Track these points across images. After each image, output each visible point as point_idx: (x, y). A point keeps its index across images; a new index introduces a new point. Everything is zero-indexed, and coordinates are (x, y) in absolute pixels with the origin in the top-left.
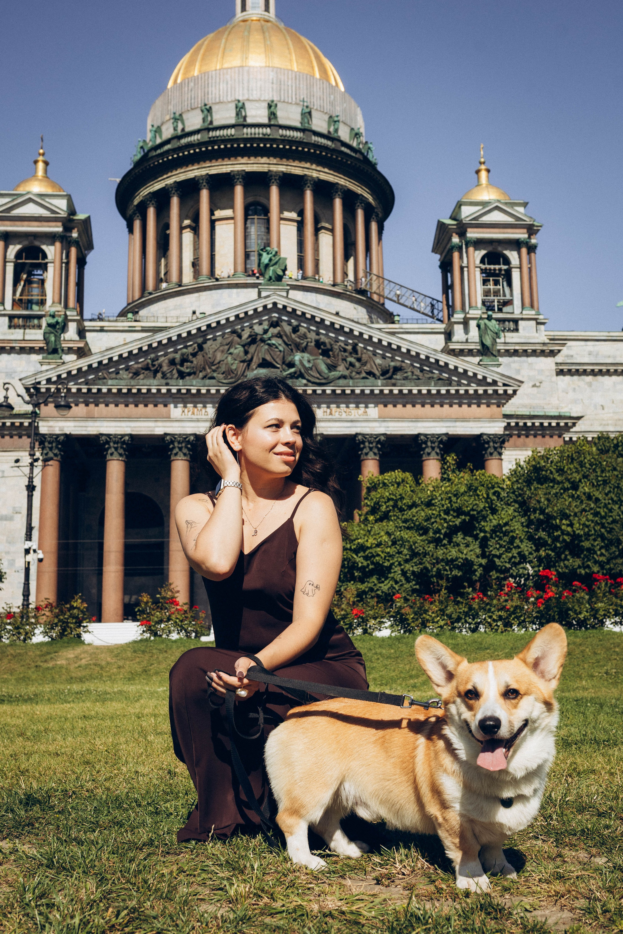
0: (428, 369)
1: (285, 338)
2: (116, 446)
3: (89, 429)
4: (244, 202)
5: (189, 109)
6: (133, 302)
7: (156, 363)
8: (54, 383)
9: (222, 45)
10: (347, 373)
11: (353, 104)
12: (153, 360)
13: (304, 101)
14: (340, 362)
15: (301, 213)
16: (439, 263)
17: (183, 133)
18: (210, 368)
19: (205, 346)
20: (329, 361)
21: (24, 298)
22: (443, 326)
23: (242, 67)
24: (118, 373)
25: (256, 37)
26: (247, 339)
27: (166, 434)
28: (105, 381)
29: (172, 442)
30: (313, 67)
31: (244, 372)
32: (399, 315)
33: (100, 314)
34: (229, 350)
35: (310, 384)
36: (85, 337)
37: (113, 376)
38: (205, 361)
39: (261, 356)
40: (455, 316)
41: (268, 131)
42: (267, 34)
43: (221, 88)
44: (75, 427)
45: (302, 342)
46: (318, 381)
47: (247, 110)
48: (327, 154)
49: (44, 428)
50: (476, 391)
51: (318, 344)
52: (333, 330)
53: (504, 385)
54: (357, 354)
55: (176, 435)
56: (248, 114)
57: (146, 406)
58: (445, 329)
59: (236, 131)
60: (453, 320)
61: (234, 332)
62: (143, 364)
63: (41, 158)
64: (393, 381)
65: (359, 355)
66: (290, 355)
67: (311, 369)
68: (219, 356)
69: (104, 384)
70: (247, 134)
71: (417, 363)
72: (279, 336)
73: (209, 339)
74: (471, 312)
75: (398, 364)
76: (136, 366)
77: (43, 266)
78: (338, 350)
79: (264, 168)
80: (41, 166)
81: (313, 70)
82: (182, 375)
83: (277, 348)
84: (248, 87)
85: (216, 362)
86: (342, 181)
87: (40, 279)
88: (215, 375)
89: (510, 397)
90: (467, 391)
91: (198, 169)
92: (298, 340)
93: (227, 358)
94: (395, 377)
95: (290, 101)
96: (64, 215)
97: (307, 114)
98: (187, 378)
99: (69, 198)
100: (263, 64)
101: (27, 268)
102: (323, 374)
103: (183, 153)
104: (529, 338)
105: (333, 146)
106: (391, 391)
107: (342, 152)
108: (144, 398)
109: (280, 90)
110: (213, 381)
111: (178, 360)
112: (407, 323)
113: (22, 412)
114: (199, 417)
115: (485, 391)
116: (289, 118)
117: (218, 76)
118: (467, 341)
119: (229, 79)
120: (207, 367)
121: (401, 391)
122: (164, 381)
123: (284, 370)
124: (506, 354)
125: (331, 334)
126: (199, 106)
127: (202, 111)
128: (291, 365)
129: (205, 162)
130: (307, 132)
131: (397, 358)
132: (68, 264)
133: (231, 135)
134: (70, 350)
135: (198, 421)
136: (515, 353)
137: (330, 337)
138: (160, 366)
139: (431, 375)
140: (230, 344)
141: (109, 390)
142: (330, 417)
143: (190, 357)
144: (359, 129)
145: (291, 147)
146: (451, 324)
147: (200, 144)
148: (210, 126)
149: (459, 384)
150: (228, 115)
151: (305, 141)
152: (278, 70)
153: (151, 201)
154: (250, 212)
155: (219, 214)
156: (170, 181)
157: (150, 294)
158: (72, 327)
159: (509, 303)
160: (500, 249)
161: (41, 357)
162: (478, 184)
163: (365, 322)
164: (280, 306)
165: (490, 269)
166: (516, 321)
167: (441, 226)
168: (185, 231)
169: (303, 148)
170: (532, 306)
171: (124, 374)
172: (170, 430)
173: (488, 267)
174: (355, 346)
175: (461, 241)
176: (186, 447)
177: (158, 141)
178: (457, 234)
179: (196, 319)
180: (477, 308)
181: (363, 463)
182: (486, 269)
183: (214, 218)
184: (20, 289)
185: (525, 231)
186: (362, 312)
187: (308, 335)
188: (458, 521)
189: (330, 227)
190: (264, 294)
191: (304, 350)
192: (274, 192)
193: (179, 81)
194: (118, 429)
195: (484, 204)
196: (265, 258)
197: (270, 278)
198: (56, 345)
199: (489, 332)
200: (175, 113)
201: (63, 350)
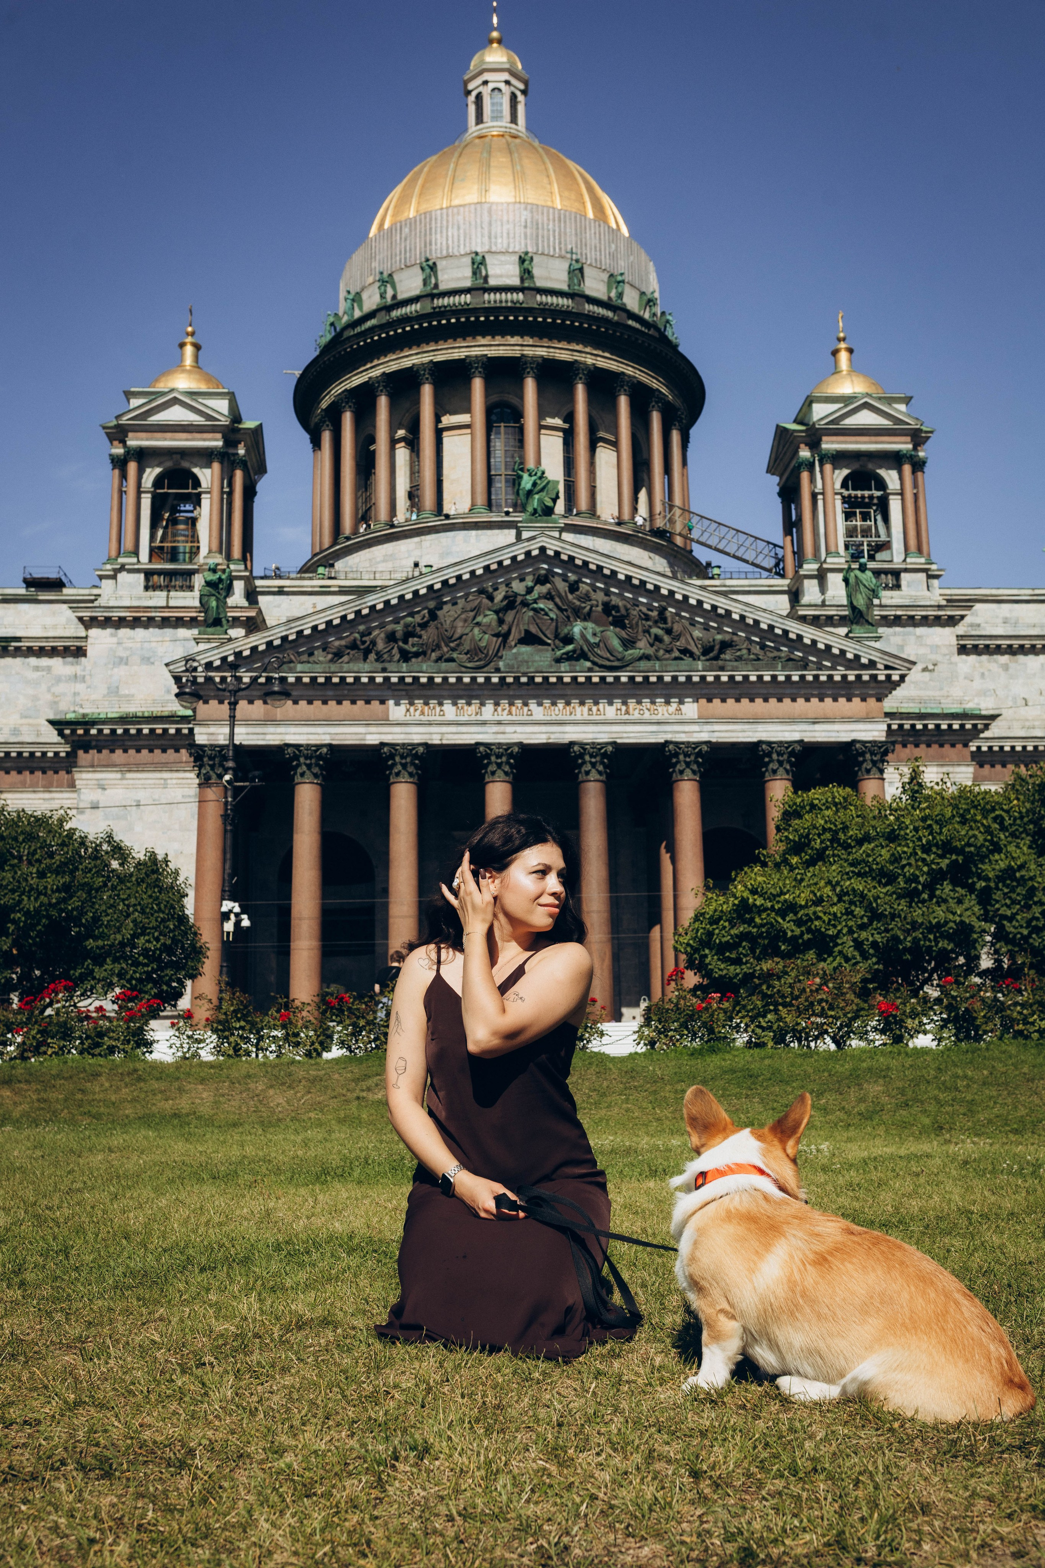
0: (772, 645)
1: (557, 600)
2: (308, 762)
3: (268, 737)
4: (486, 402)
5: (403, 266)
6: (323, 551)
7: (366, 638)
8: (218, 669)
9: (450, 173)
10: (650, 651)
11: (644, 256)
12: (363, 635)
13: (572, 253)
14: (641, 636)
15: (570, 418)
16: (777, 489)
18: (447, 645)
20: (623, 634)
21: (165, 545)
22: (786, 582)
23: (480, 203)
24: (311, 654)
25: (500, 160)
26: (502, 601)
27: (383, 744)
28: (292, 665)
29: (392, 756)
30: (584, 204)
31: (498, 650)
32: (719, 567)
33: (278, 569)
34: (474, 618)
35: (597, 668)
36: (257, 603)
37: (305, 657)
38: (441, 637)
39: (523, 628)
40: (805, 566)
41: (521, 296)
42: (516, 155)
43: (450, 234)
44: (248, 735)
45: (583, 605)
46: (608, 663)
47: (489, 267)
48: (607, 329)
49: (202, 736)
50: (844, 677)
51: (608, 608)
52: (630, 588)
53: (887, 667)
54: (665, 622)
55: (398, 745)
56: (490, 273)
57: (353, 702)
58: (788, 586)
59: (473, 297)
60: (802, 573)
61: (481, 591)
62: (348, 639)
63: (189, 339)
64: (720, 663)
65: (670, 625)
66: (567, 625)
67: (597, 645)
68: (460, 628)
69: (291, 671)
70: (489, 302)
71: (756, 636)
72: (549, 597)
73: (446, 603)
74: (829, 560)
75: (727, 637)
76: (337, 643)
77: (194, 498)
78: (638, 618)
79: (516, 352)
80: (189, 350)
81: (585, 207)
82: (406, 656)
83: (546, 614)
84: (490, 233)
85: (456, 636)
86: (630, 370)
87: (188, 518)
88: (455, 655)
89: (897, 684)
90: (830, 677)
91: (417, 354)
92: (578, 603)
93: (473, 630)
94: (722, 656)
95: (552, 253)
96: (224, 421)
97: (578, 273)
98: (413, 660)
99: (232, 397)
100: (512, 200)
101: (170, 501)
102: (616, 654)
103: (395, 331)
104: (918, 598)
105: (616, 318)
106: (717, 678)
107: (630, 327)
108: (349, 690)
109: (537, 236)
110: (453, 664)
111: (399, 635)
112: (733, 579)
113: (166, 714)
114: (430, 718)
115: (859, 677)
116: (551, 279)
117: (445, 217)
118: (823, 604)
119: (461, 222)
120: (443, 645)
121: (732, 678)
122: (379, 666)
123: (559, 648)
124: (883, 622)
125: (627, 594)
127: (422, 269)
128: (568, 640)
129: (428, 344)
130: (577, 298)
131: (726, 629)
132: (230, 494)
133: (466, 303)
134: (236, 622)
135: (430, 724)
136: (896, 621)
137: (625, 598)
138: (374, 643)
139: (776, 654)
140: (477, 610)
141: (299, 679)
142: (627, 717)
143: (418, 629)
144: (652, 293)
145: (554, 320)
146: (798, 579)
147: (420, 317)
148: (435, 291)
149: (820, 667)
150: (460, 275)
151: (576, 310)
152: (533, 208)
153: (347, 403)
154: (494, 418)
155: (447, 420)
156: (376, 373)
157: (348, 539)
158: (239, 587)
159: (885, 546)
160: (870, 466)
161: (195, 631)
162: (836, 371)
163: (670, 574)
164: (551, 553)
165: (856, 497)
166: (896, 574)
167: (781, 434)
168: (398, 446)
169: (572, 322)
170: (920, 550)
171: (320, 655)
172: (388, 739)
173: (853, 493)
174: (662, 611)
175: (813, 456)
176: (412, 764)
177: (357, 314)
178: (806, 445)
179: (421, 574)
180: (837, 554)
181: (675, 785)
182: (850, 496)
183: (440, 426)
184: (160, 533)
185: (908, 439)
186: (660, 564)
187: (593, 596)
188: (944, 863)
189: (612, 438)
190: (525, 535)
191: (587, 617)
192: (530, 386)
193: (387, 226)
194: (311, 737)
195: (846, 400)
196: (527, 482)
197: (535, 510)
198: (218, 613)
199: (862, 587)
200: (381, 273)
201: (228, 621)
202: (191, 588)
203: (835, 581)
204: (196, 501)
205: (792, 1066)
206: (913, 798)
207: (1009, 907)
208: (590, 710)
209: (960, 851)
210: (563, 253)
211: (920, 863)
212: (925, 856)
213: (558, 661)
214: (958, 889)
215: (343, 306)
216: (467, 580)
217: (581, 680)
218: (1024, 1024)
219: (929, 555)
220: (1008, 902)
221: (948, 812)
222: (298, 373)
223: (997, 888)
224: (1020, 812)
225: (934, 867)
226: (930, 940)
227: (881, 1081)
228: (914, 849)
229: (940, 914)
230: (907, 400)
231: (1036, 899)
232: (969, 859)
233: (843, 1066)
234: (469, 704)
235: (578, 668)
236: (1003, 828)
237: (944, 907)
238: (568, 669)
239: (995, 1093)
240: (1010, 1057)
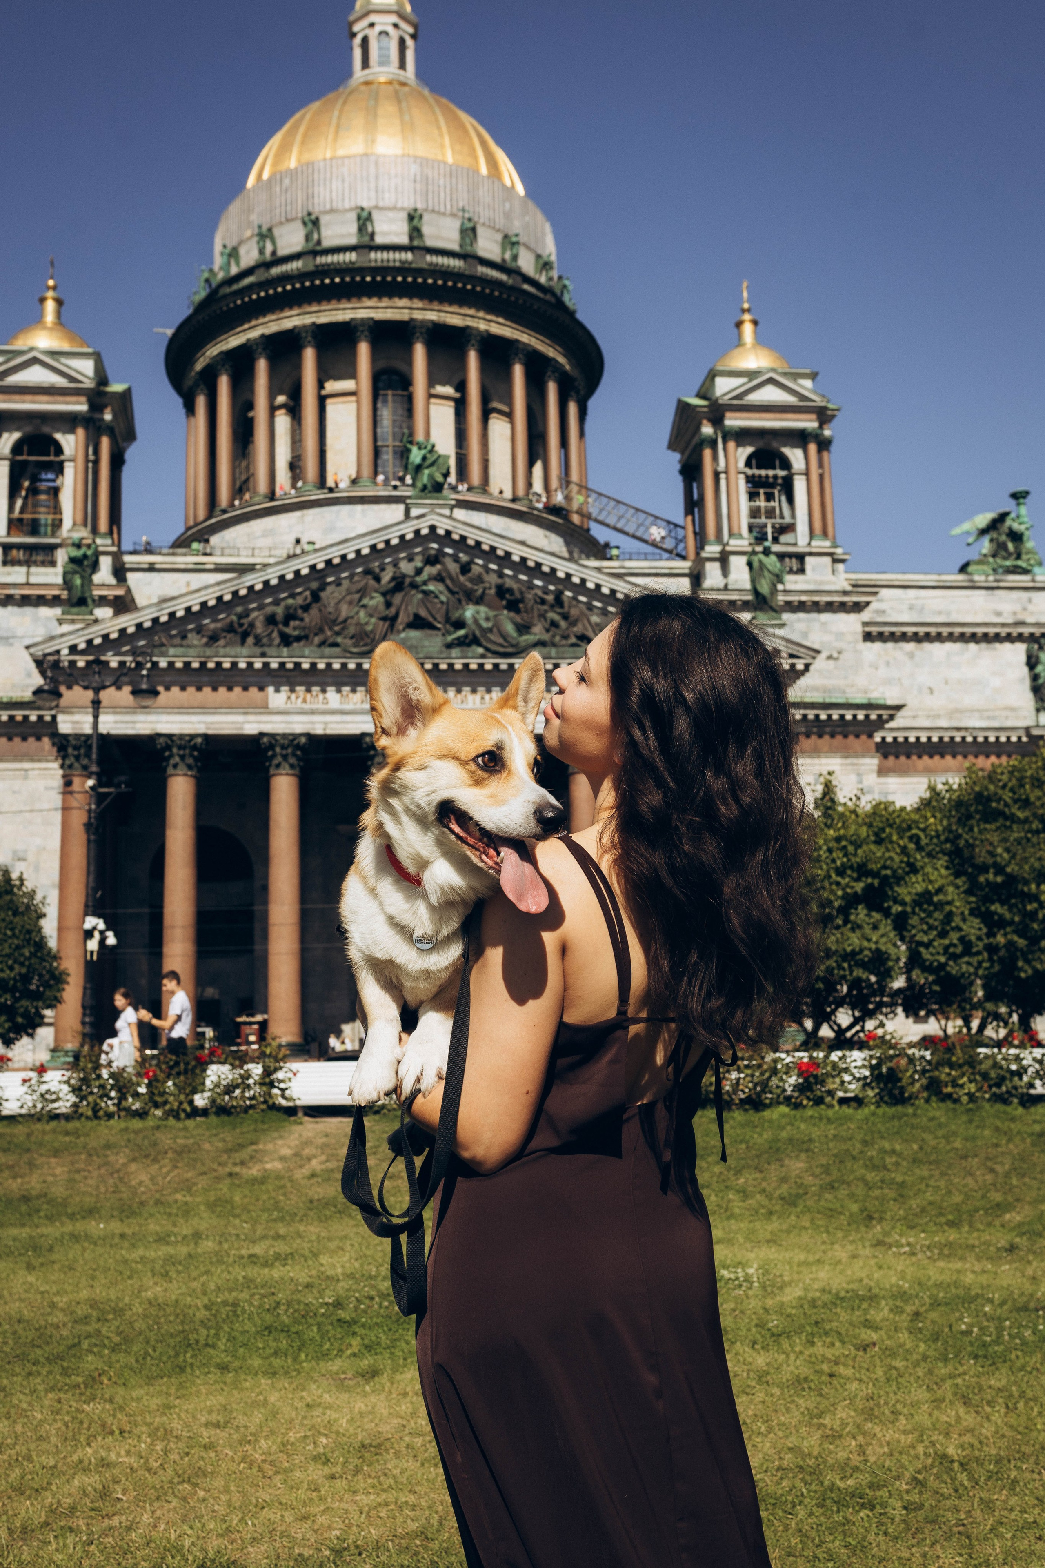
1: (448, 582)
2: (181, 752)
3: (138, 726)
4: (372, 368)
5: (283, 220)
6: (196, 524)
7: (243, 621)
8: (83, 653)
9: (334, 120)
10: (546, 637)
11: (540, 216)
12: (240, 617)
13: (464, 210)
14: (535, 621)
15: (461, 387)
16: (678, 467)
17: (274, 258)
18: (331, 629)
19: (323, 595)
20: (518, 619)
21: (25, 516)
22: (687, 564)
23: (366, 155)
24: (184, 637)
25: (387, 108)
26: (390, 582)
27: (262, 735)
28: (164, 649)
29: (272, 747)
30: (476, 158)
31: (386, 635)
34: (360, 600)
35: (489, 655)
36: (125, 580)
37: (177, 641)
38: (323, 618)
39: (412, 609)
40: (708, 548)
41: (409, 256)
42: (404, 104)
43: (334, 187)
44: (116, 722)
45: (476, 587)
46: (501, 650)
47: (375, 224)
48: (501, 293)
49: (65, 725)
51: (501, 591)
52: (524, 570)
53: (791, 656)
54: (561, 607)
55: (278, 735)
56: (376, 230)
57: (230, 689)
58: (690, 568)
59: (358, 255)
60: (704, 555)
61: (367, 572)
62: (224, 622)
63: (50, 294)
65: (566, 609)
66: (457, 609)
67: (490, 630)
68: (345, 611)
69: (163, 655)
70: (376, 261)
72: (439, 578)
73: (330, 583)
74: (731, 542)
76: (212, 626)
77: (56, 467)
78: (532, 602)
79: (403, 315)
80: (50, 306)
81: (477, 162)
82: (286, 640)
83: (437, 597)
84: (377, 187)
85: (341, 619)
86: (524, 337)
87: (50, 488)
88: (339, 640)
89: (800, 673)
91: (298, 315)
92: (469, 585)
93: (357, 613)
95: (442, 210)
96: (89, 384)
97: (470, 232)
98: (295, 644)
99: (98, 358)
100: (399, 152)
101: (30, 469)
102: (508, 639)
103: (275, 289)
104: (821, 583)
105: (510, 282)
107: (525, 291)
108: (226, 676)
109: (426, 192)
110: (336, 650)
111: (279, 617)
112: (630, 559)
114: (312, 706)
116: (441, 238)
117: (328, 168)
118: (726, 588)
119: (346, 174)
120: (326, 628)
122: (258, 650)
123: (450, 633)
124: (787, 608)
125: (521, 577)
126: (300, 215)
127: (305, 224)
128: (459, 624)
129: (310, 304)
130: (470, 260)
132: (96, 462)
133: (350, 262)
134: (102, 601)
135: (313, 712)
136: (800, 607)
137: (520, 581)
138: (252, 625)
140: (363, 592)
141: (171, 664)
143: (300, 612)
144: (549, 255)
145: (445, 282)
146: (700, 561)
147: (302, 276)
148: (318, 248)
150: (344, 231)
151: (467, 272)
152: (423, 162)
153: (223, 365)
154: (381, 385)
155: (331, 386)
156: (254, 334)
157: (224, 512)
158: (106, 563)
159: (789, 528)
160: (775, 444)
161: (57, 611)
162: (739, 343)
163: (566, 555)
164: (441, 532)
165: (760, 476)
166: (801, 557)
167: (683, 409)
168: (278, 413)
169: (465, 285)
170: (825, 534)
171: (194, 639)
172: (268, 728)
173: (757, 472)
174: (558, 595)
175: (716, 433)
176: (294, 755)
177: (234, 270)
178: (709, 420)
179: (303, 552)
180: (740, 536)
181: (572, 778)
182: (753, 476)
183: (324, 393)
184: (19, 503)
185: (814, 416)
186: (556, 543)
187: (486, 578)
188: (859, 887)
189: (506, 409)
190: (414, 512)
191: (479, 601)
192: (419, 352)
193: (266, 176)
194: (185, 726)
195: (751, 374)
196: (416, 456)
197: (425, 488)
198: (83, 591)
199: (766, 573)
200: (260, 227)
201: (94, 601)
202: (53, 564)
203: (738, 564)
204: (59, 469)
205: (707, 1135)
206: (825, 815)
207: (925, 933)
208: (483, 698)
209: (875, 874)
210: (455, 210)
211: (834, 887)
212: (839, 879)
213: (449, 646)
214: (874, 914)
215: (218, 261)
216: (352, 560)
217: (473, 667)
218: (953, 1086)
219: (834, 538)
220: (925, 927)
221: (864, 831)
222: (170, 332)
223: (914, 913)
224: (937, 831)
225: (849, 890)
226: (844, 969)
227: (803, 1156)
228: (828, 871)
229: (854, 941)
230: (813, 376)
231: (953, 924)
232: (885, 880)
233: (760, 1135)
234: (354, 691)
235: (470, 654)
236: (919, 848)
237: (858, 933)
238: (459, 655)
239: (926, 1173)
240: (940, 1126)
